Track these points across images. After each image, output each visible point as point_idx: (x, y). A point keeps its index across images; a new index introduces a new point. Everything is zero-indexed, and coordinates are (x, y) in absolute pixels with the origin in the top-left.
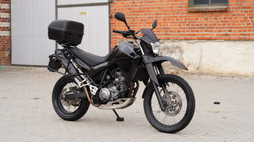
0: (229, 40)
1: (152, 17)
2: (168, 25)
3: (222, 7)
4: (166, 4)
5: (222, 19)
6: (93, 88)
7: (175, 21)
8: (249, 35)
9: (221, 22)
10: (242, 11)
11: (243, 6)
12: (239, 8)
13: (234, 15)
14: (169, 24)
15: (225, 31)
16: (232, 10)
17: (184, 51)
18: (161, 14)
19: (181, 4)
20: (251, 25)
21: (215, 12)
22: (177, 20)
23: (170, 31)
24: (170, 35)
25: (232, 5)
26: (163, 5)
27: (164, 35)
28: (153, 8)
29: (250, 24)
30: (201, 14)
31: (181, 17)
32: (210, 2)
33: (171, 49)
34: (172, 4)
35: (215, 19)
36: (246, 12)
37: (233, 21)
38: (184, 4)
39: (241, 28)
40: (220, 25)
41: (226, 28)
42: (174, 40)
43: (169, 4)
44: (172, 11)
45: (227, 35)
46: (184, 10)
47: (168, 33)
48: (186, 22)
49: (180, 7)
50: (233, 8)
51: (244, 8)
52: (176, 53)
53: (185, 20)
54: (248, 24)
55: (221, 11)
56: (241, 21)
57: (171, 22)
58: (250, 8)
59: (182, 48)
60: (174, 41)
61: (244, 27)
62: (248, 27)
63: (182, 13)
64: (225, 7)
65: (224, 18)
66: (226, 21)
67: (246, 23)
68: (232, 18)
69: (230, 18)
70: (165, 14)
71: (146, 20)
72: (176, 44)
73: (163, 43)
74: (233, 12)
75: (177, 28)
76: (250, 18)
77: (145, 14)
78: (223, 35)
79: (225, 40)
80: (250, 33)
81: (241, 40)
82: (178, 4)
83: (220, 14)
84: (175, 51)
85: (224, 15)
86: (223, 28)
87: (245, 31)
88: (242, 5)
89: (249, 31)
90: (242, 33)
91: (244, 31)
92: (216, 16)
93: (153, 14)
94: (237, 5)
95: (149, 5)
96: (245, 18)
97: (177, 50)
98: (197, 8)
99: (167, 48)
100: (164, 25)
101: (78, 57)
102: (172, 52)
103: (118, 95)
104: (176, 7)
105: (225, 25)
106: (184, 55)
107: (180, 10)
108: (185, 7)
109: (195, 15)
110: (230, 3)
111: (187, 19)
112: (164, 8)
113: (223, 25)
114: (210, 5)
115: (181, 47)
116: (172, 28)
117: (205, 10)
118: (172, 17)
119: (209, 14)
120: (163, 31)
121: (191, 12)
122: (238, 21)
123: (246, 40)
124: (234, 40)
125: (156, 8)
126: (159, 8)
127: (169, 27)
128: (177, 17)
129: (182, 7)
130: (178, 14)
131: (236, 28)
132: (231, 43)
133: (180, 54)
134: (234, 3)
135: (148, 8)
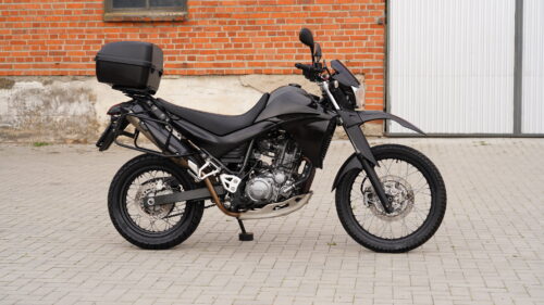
0: (191, 75)
1: (24, 32)
2: (60, 48)
3: (174, 14)
4: (55, 7)
5: (174, 35)
6: (230, 179)
7: (77, 39)
8: (229, 65)
9: (174, 41)
10: (215, 22)
11: (217, 12)
12: (209, 16)
13: (199, 29)
14: (63, 46)
15: (182, 59)
16: (194, 20)
17: (98, 98)
18: (44, 25)
19: (87, 6)
20: (233, 48)
21: (163, 22)
22: (80, 37)
23: (66, 60)
24: (66, 66)
25: (194, 10)
26: (49, 6)
27: (52, 66)
28: (26, 13)
29: (229, 46)
30: (132, 26)
31: (88, 32)
32: (147, 3)
33: (69, 95)
34: (69, 6)
35: (161, 35)
36: (220, 23)
37: (197, 41)
38: (96, 6)
39: (213, 52)
40: (172, 47)
41: (183, 52)
42: (75, 77)
43: (63, 6)
44: (68, 19)
45: (185, 65)
46: (95, 18)
47: (61, 62)
48: (100, 42)
49: (86, 12)
50: (197, 16)
51: (217, 16)
52: (80, 102)
53: (99, 36)
54: (226, 46)
55: (175, 22)
56: (213, 41)
57: (68, 42)
58: (228, 16)
59: (94, 93)
60: (74, 79)
61: (220, 52)
62: (226, 52)
63: (91, 25)
64: (180, 14)
65: (180, 35)
66: (183, 41)
67: (223, 44)
68: (194, 35)
69: (190, 35)
70: (54, 25)
71: (10, 37)
72: (79, 84)
73: (51, 82)
74: (196, 23)
75: (79, 54)
76: (230, 34)
77: (7, 25)
78: (178, 66)
79: (183, 75)
80: (231, 61)
81: (213, 74)
82: (82, 6)
83: (171, 26)
84: (78, 98)
85: (179, 29)
86: (178, 53)
87: (222, 58)
88: (213, 10)
89: (229, 58)
90: (216, 62)
91: (218, 58)
92: (162, 30)
93: (27, 26)
94: (204, 10)
95: (16, 7)
96: (219, 35)
97: (82, 97)
98: (124, 14)
99: (61, 93)
100: (51, 48)
101: (181, 118)
102: (71, 101)
103: (293, 189)
104: (79, 12)
105: (182, 47)
106: (97, 106)
107: (87, 18)
108: (98, 12)
109: (120, 28)
110: (191, 7)
111: (103, 36)
112: (51, 13)
113: (178, 47)
114: (149, 10)
115: (90, 90)
116: (70, 54)
117: (143, 19)
118: (70, 31)
119: (148, 27)
120: (49, 60)
121: (111, 22)
122: (207, 41)
123: (223, 75)
124: (200, 75)
125: (34, 13)
126: (40, 13)
127: (63, 50)
128: (81, 31)
129: (91, 12)
130: (82, 25)
131: (203, 53)
132: (194, 81)
133: (89, 104)
134: (197, 7)
135: (15, 13)
